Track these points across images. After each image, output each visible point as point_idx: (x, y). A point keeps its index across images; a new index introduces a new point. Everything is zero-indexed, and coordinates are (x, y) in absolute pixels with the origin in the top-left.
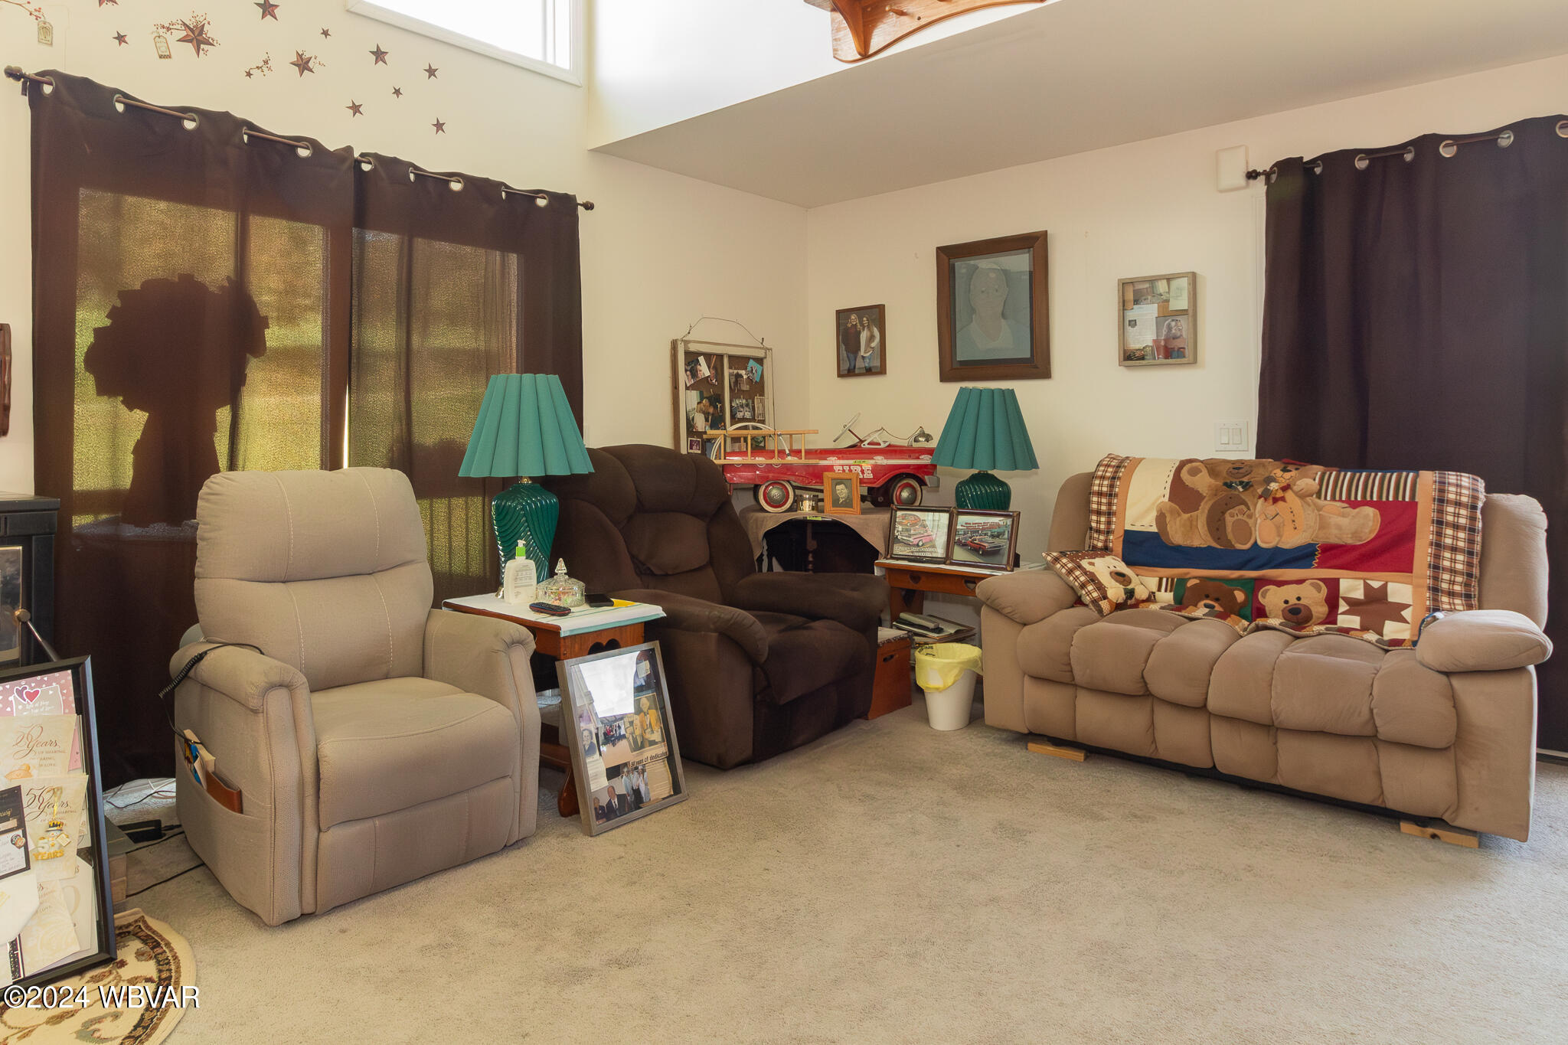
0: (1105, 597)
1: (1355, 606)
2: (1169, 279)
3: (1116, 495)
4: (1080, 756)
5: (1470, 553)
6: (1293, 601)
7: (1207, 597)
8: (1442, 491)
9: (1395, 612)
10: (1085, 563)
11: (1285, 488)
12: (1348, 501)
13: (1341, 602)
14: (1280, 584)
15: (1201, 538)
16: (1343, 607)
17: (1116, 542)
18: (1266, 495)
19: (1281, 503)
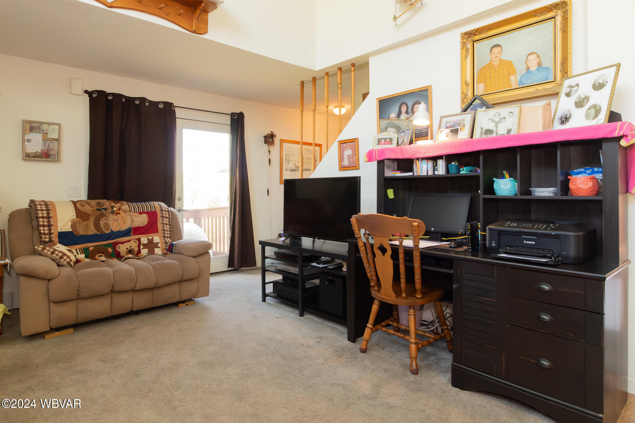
0: (71, 261)
1: (145, 246)
2: (49, 124)
4: (71, 330)
5: (170, 225)
6: (129, 248)
7: (99, 253)
8: (161, 207)
9: (156, 245)
11: (119, 210)
12: (139, 212)
13: (141, 245)
14: (123, 243)
15: (92, 231)
16: (142, 247)
18: (113, 212)
19: (118, 215)
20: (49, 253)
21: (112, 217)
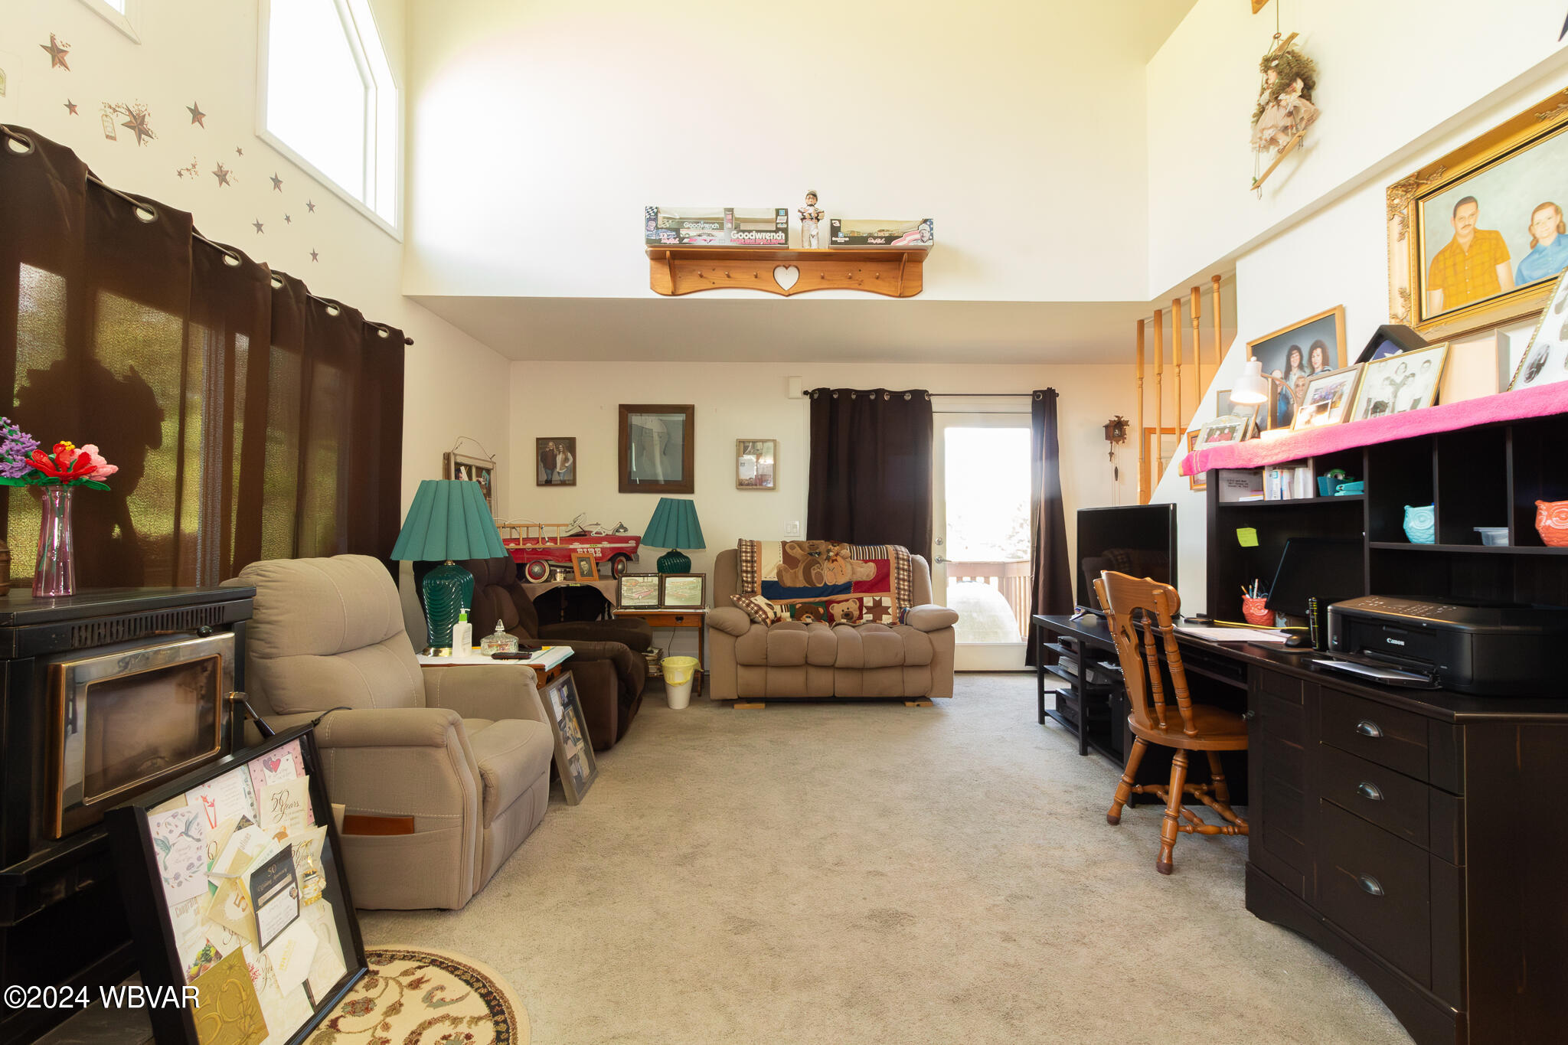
0: (768, 617)
1: (870, 610)
2: (764, 441)
3: (755, 562)
4: (763, 705)
5: (909, 581)
6: (846, 610)
7: (807, 613)
8: (897, 554)
9: (885, 610)
10: (752, 599)
11: (837, 555)
12: (863, 560)
13: (864, 608)
14: (839, 602)
15: (801, 583)
16: (865, 611)
17: (758, 588)
18: (828, 558)
19: (835, 562)
20: (744, 605)
21: (826, 565)
